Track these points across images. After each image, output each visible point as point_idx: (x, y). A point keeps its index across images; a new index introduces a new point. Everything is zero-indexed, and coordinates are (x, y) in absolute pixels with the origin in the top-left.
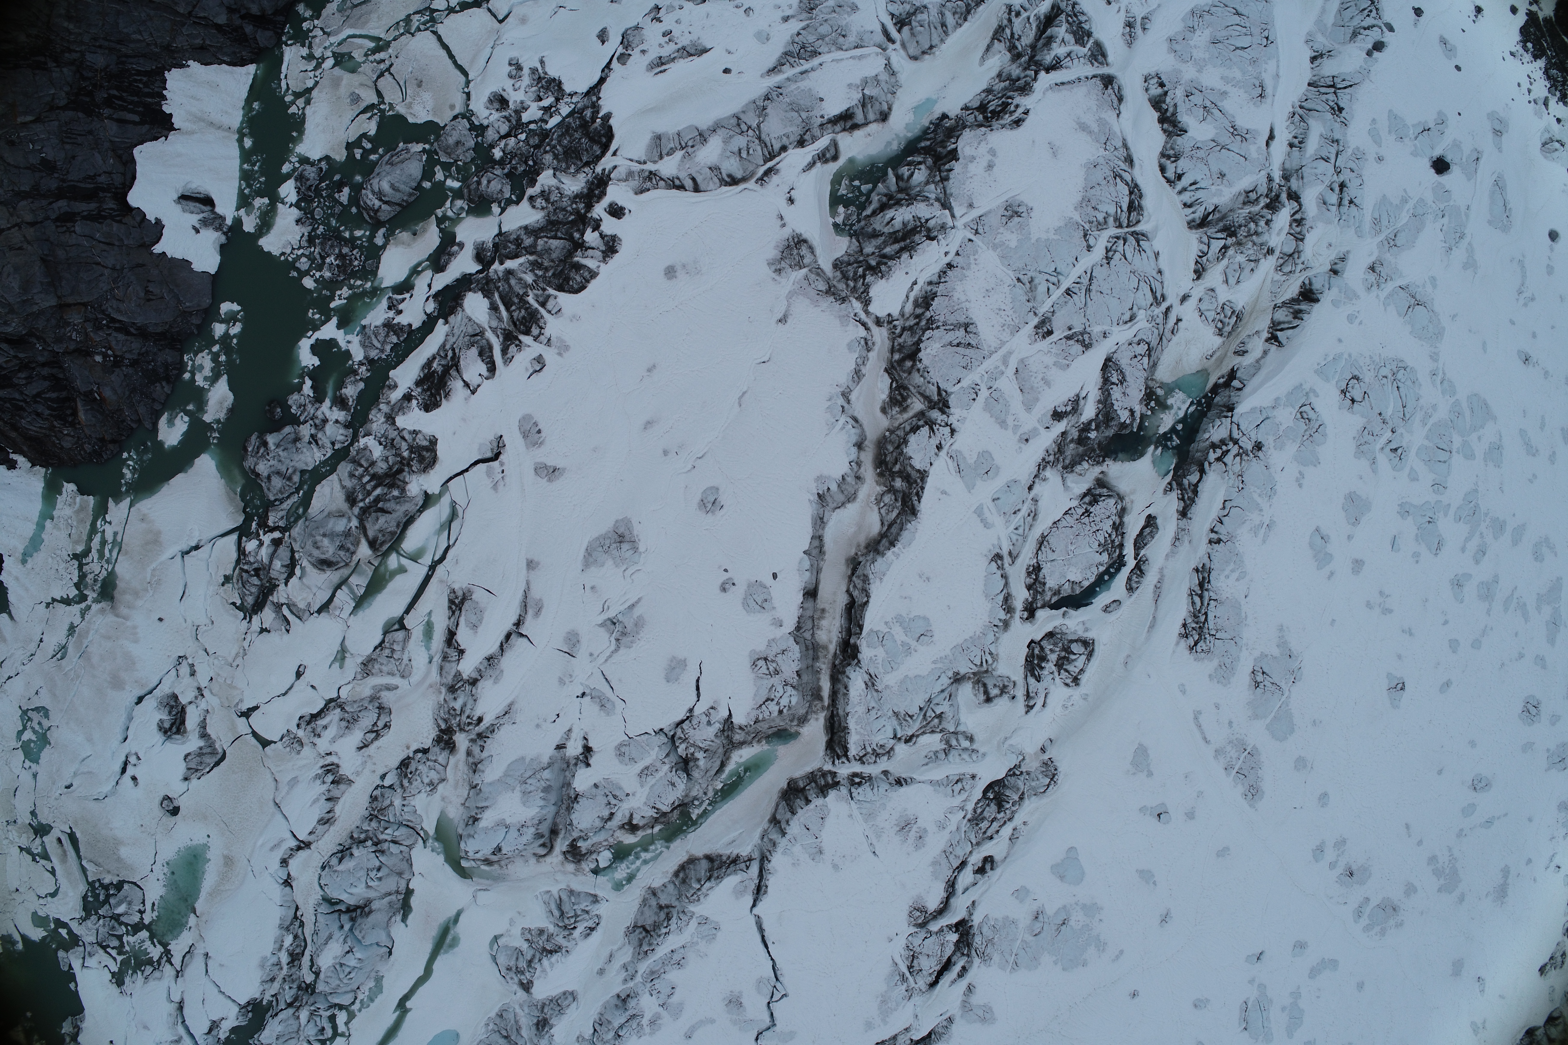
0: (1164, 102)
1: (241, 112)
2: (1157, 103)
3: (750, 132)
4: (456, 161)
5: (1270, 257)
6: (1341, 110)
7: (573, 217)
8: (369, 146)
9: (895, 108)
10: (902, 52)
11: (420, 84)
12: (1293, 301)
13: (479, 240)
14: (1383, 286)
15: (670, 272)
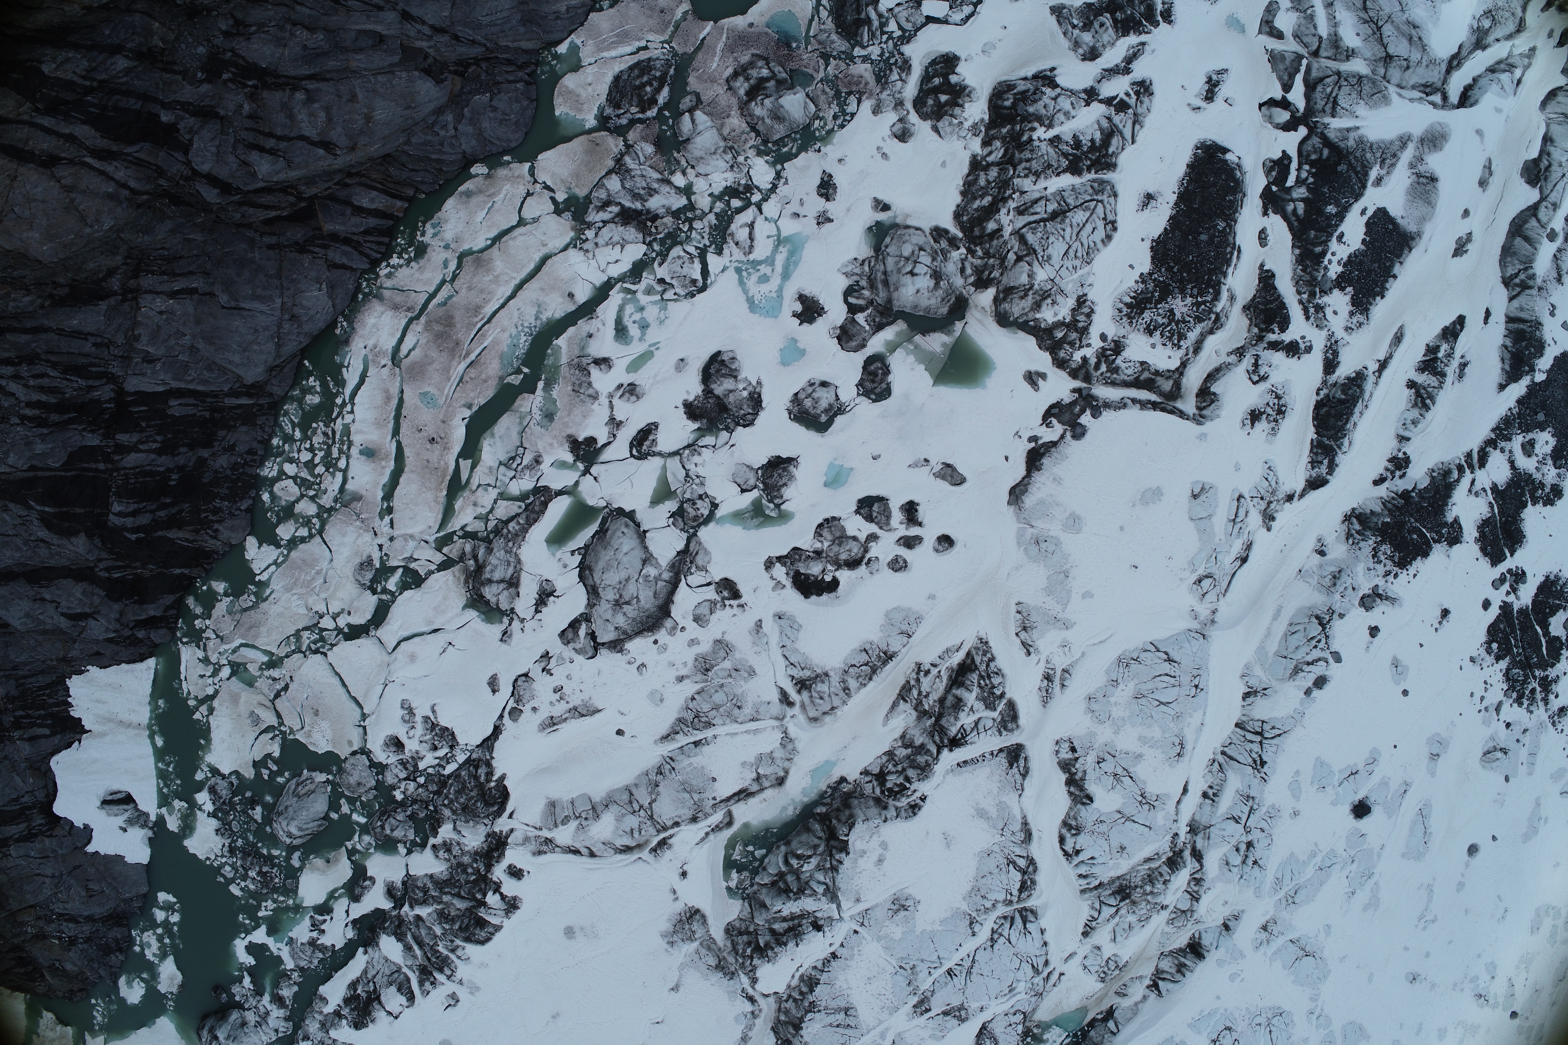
0: (1074, 766)
1: (148, 708)
2: (1066, 766)
3: (642, 813)
4: (360, 797)
5: (1163, 912)
6: (1263, 763)
7: (474, 877)
8: (275, 768)
9: (791, 772)
10: (801, 718)
11: (316, 713)
12: (1181, 950)
13: (388, 879)
14: (1272, 943)
15: (569, 932)
